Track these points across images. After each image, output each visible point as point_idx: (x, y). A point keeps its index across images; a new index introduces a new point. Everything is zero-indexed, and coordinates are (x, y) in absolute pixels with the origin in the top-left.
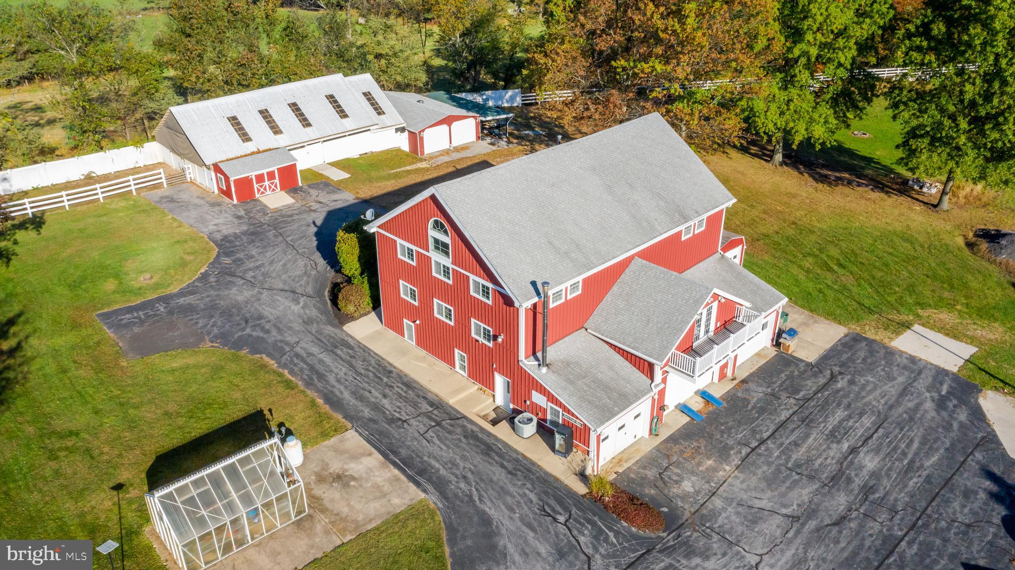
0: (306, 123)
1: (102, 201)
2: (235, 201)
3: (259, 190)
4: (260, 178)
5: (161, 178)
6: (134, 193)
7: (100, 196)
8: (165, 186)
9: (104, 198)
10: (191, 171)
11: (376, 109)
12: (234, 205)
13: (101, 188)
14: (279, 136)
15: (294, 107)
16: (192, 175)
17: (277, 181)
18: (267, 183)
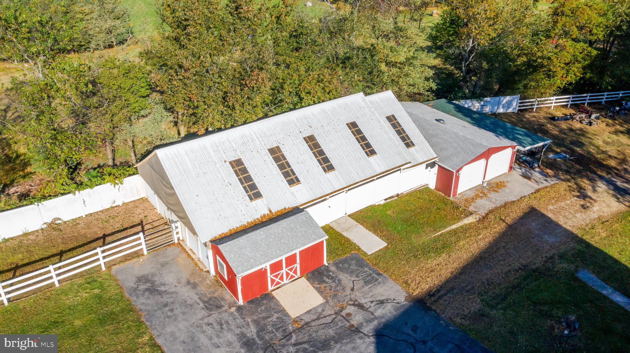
0: (327, 166)
1: (57, 285)
2: (241, 302)
3: (273, 281)
4: (276, 267)
5: (140, 244)
6: (104, 268)
7: (55, 280)
8: (145, 252)
9: (59, 281)
10: (179, 230)
11: (403, 139)
12: (239, 308)
13: (55, 270)
14: (296, 188)
15: (311, 141)
16: (180, 235)
17: (297, 265)
18: (284, 270)
